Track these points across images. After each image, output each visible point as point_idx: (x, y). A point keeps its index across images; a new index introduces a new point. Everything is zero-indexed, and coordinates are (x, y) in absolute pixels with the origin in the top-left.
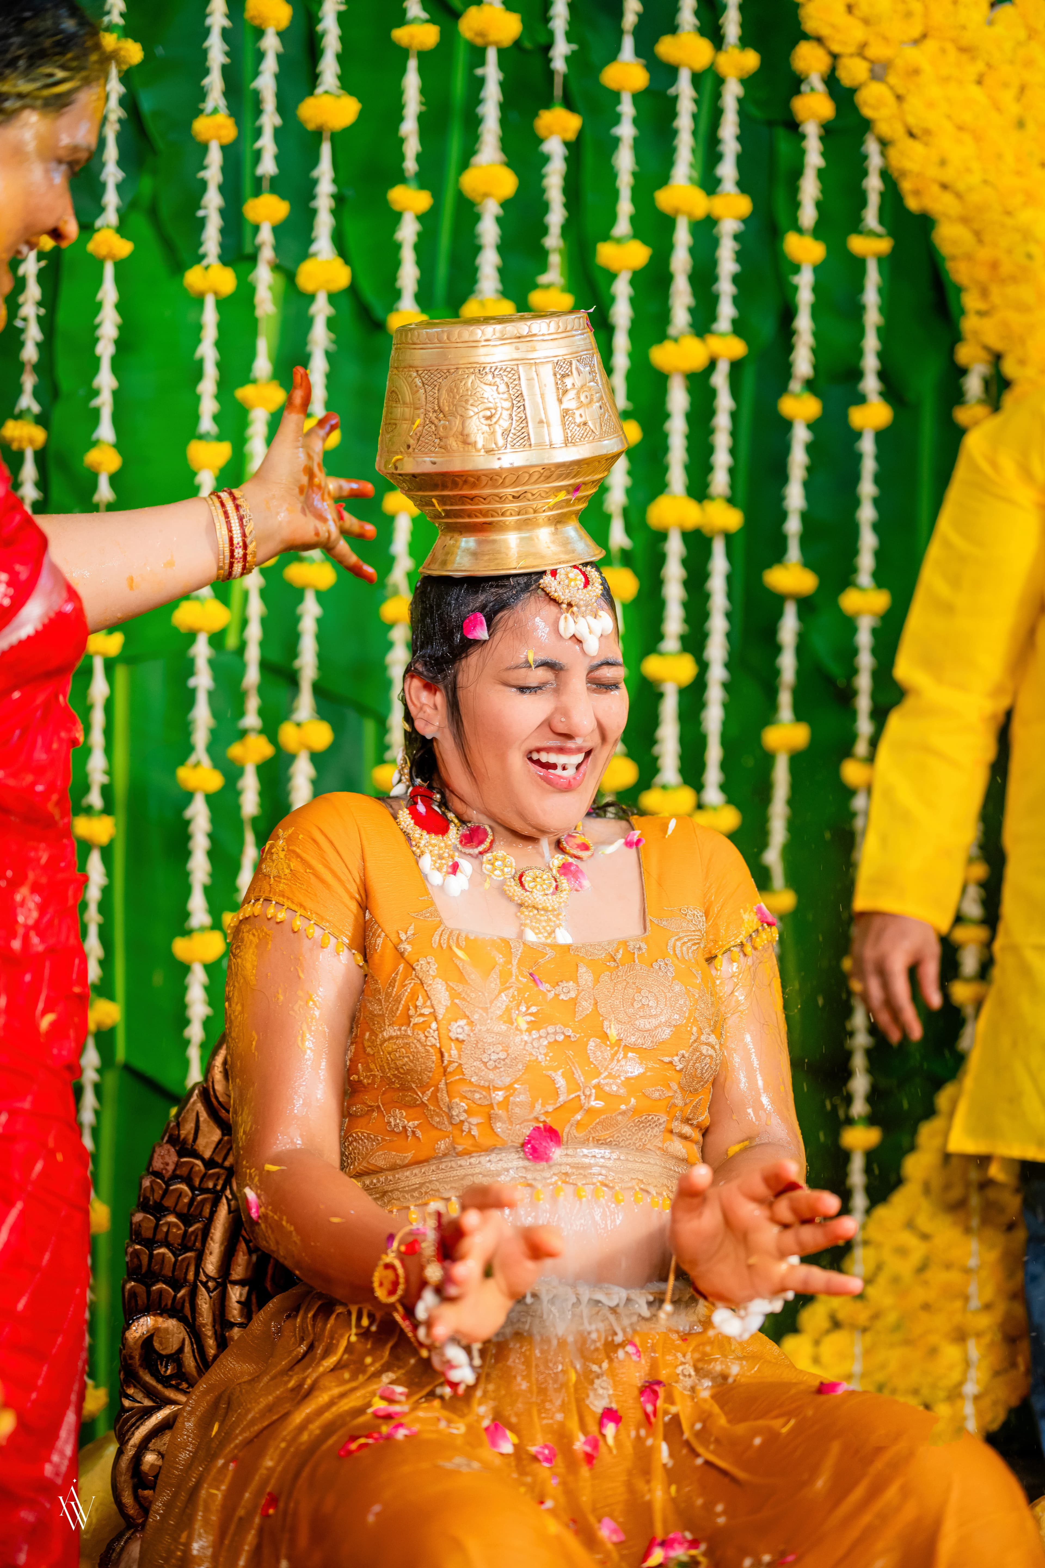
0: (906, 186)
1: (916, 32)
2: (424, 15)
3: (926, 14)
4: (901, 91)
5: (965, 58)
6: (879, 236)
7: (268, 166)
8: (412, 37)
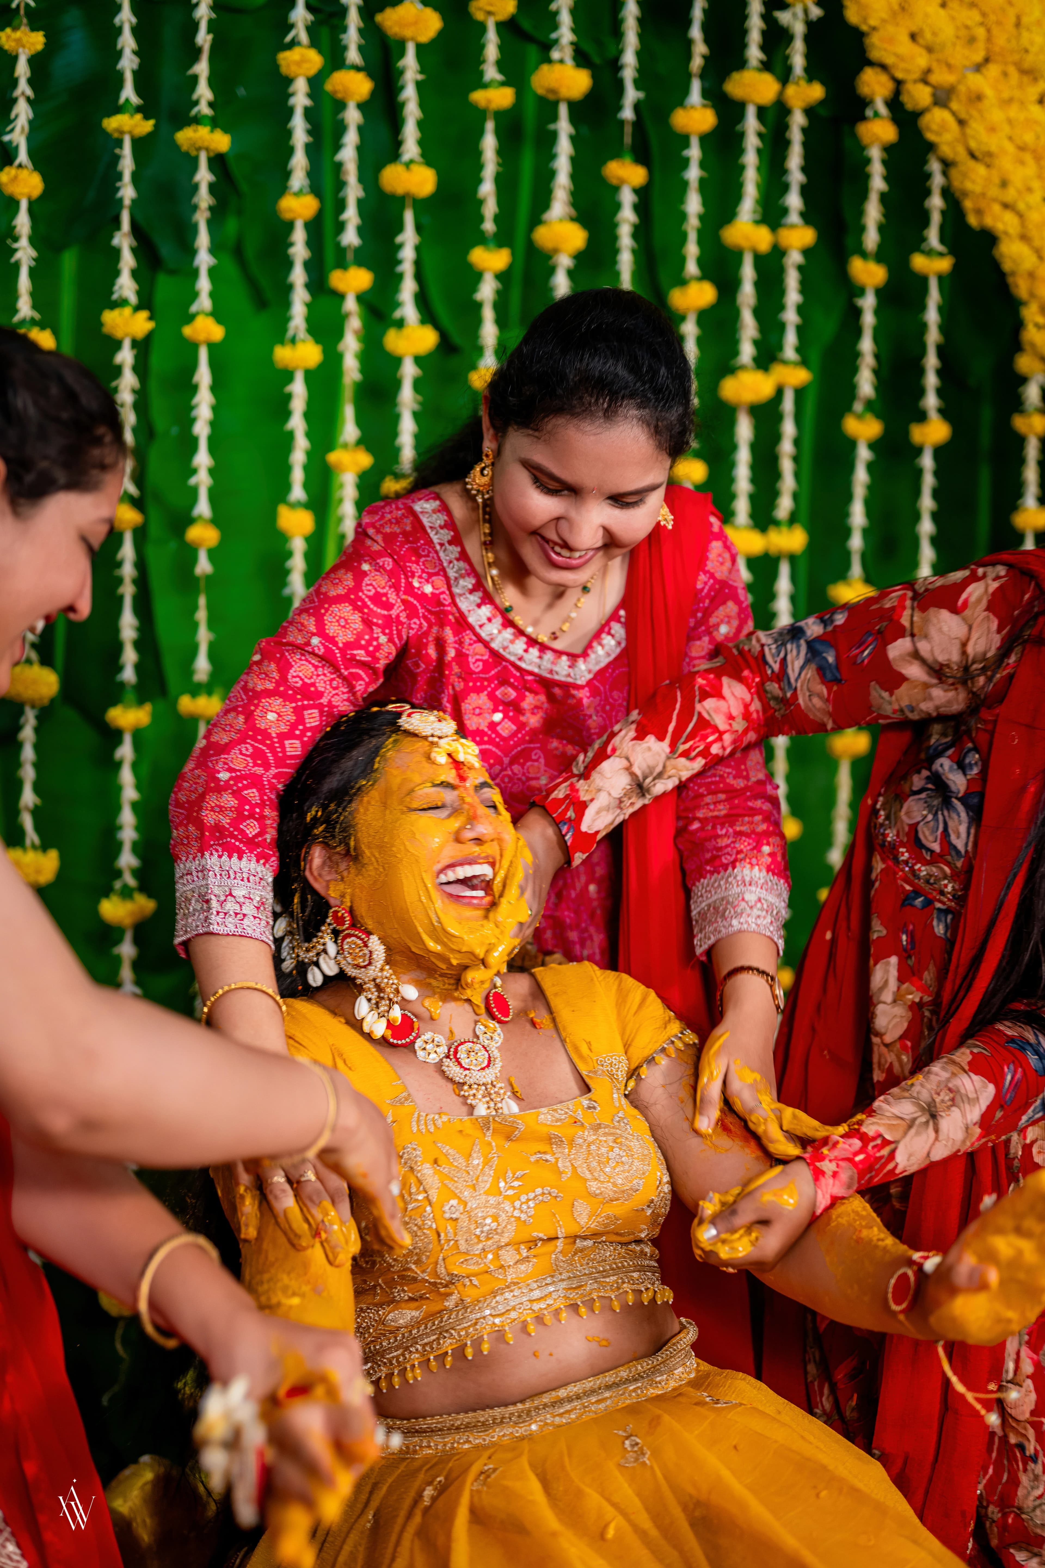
0: (968, 204)
1: (979, 57)
2: (499, 77)
3: (989, 39)
4: (963, 115)
5: (1025, 79)
6: (941, 255)
7: (351, 237)
8: (489, 101)
